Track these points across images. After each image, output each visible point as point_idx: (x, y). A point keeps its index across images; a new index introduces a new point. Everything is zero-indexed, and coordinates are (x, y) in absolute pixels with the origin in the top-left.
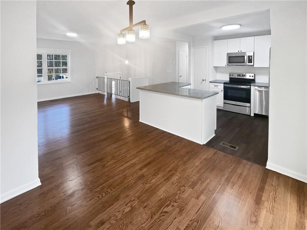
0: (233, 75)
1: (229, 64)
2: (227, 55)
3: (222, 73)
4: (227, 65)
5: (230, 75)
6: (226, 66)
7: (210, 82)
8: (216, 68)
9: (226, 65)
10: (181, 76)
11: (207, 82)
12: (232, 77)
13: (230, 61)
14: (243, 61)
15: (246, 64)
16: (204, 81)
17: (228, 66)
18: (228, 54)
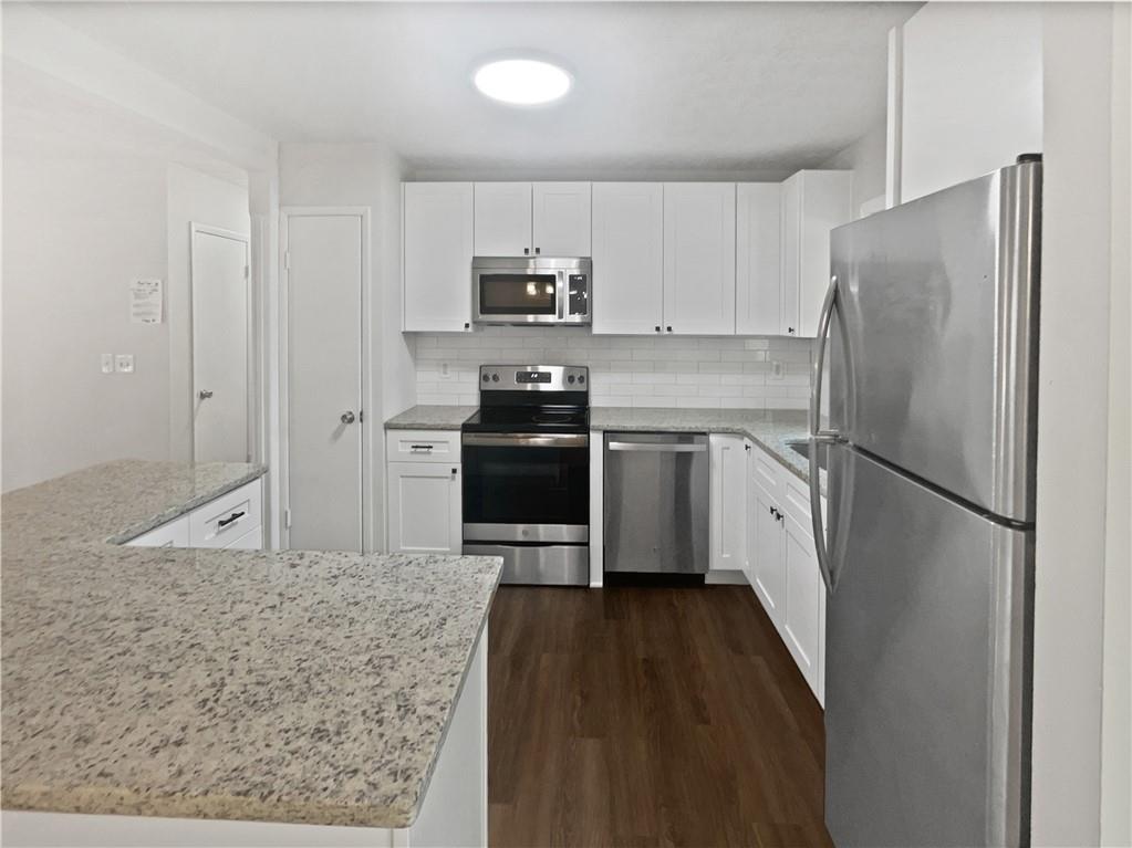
0: (495, 378)
1: (482, 317)
2: (474, 268)
3: (445, 366)
4: (474, 322)
5: (485, 378)
6: (470, 329)
7: (388, 427)
8: (411, 337)
9: (469, 321)
10: (209, 395)
11: (372, 425)
12: (492, 386)
13: (488, 304)
14: (549, 305)
15: (561, 317)
16: (351, 420)
17: (476, 330)
18: (477, 262)
